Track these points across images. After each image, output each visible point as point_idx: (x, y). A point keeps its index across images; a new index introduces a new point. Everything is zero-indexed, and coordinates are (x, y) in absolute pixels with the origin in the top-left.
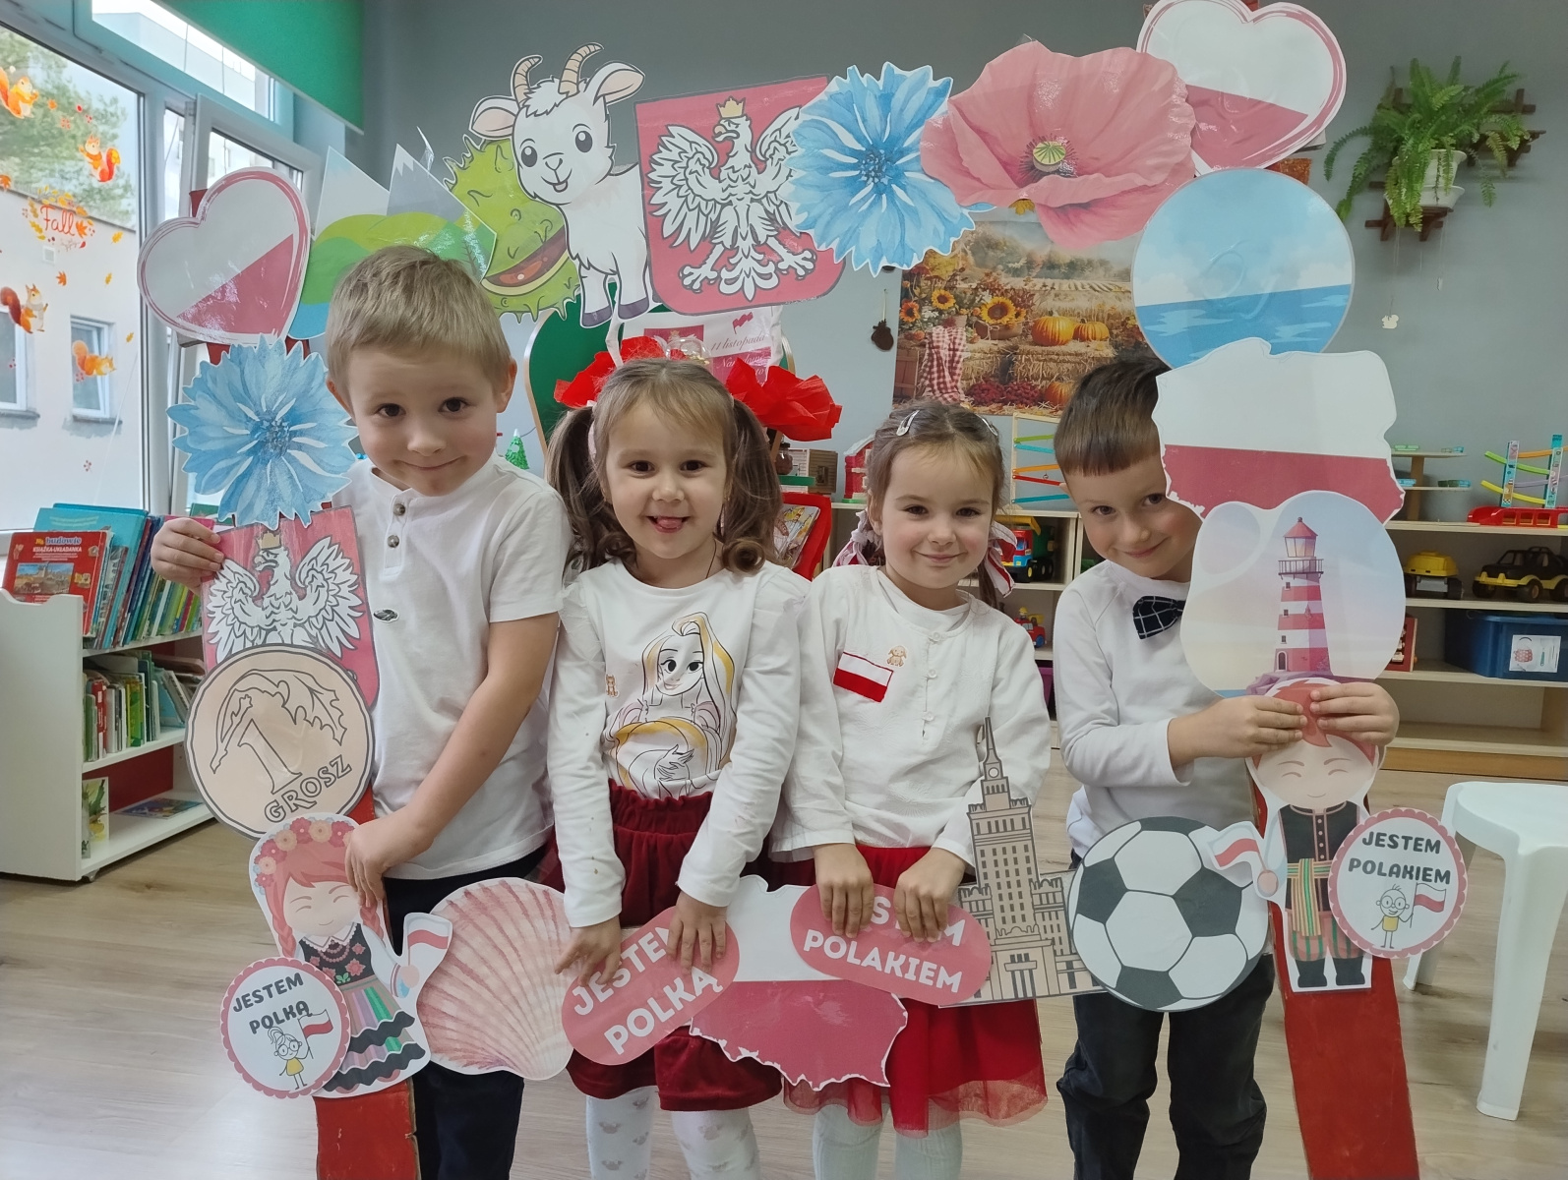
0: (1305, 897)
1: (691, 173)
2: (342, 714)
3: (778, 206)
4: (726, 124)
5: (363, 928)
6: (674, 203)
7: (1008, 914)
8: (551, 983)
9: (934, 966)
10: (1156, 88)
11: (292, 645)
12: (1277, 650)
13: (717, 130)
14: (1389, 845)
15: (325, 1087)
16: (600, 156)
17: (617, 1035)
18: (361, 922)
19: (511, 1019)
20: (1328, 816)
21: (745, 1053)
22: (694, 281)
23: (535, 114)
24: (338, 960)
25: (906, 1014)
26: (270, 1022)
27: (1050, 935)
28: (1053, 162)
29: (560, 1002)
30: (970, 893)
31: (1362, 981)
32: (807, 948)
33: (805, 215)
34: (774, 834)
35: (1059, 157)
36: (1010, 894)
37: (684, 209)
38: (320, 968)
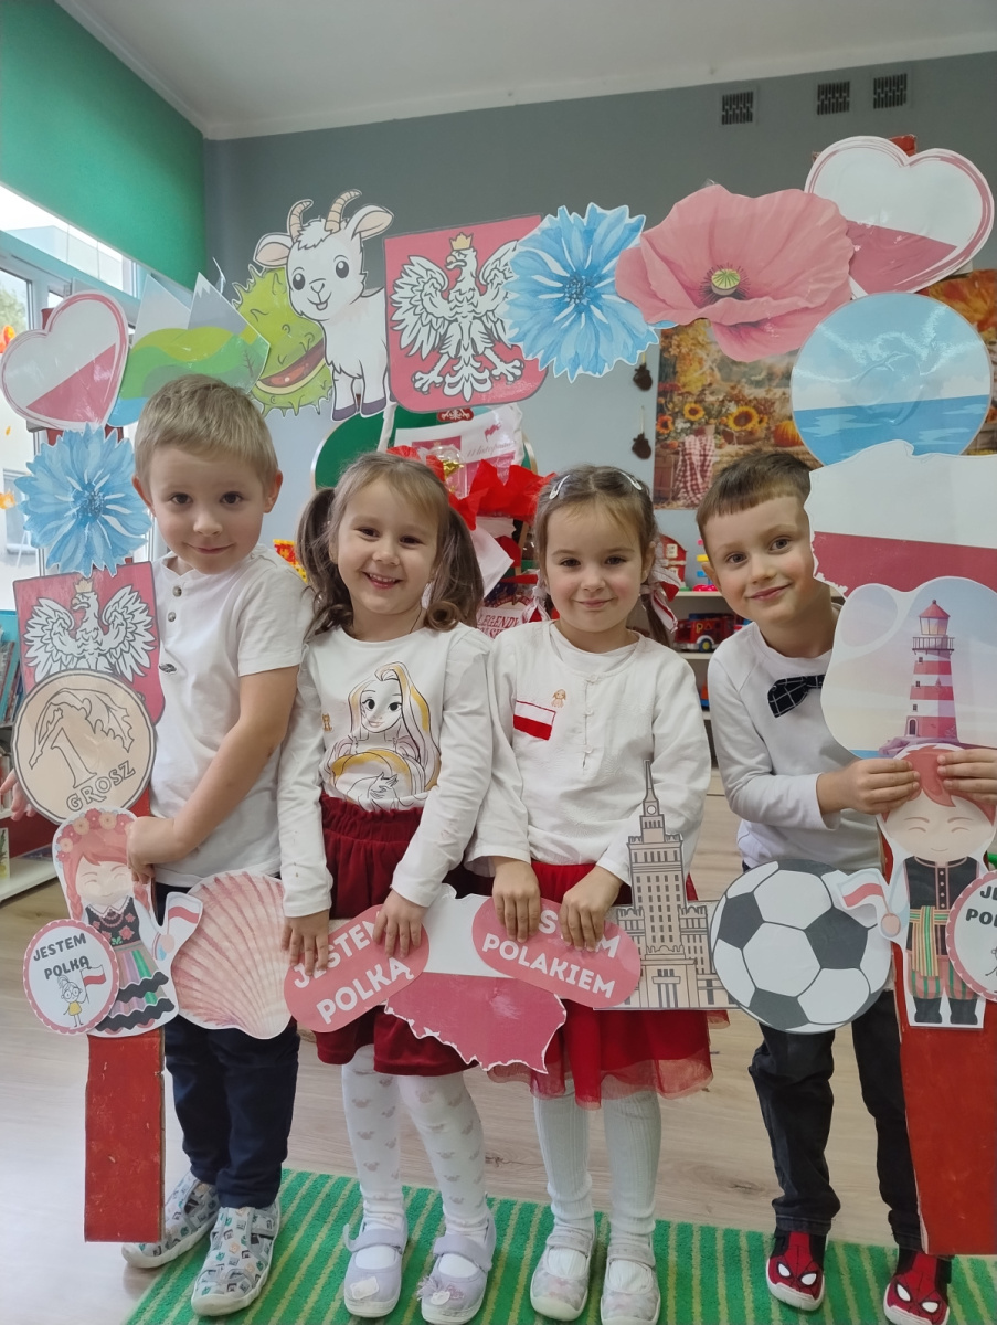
0: (926, 940)
1: (426, 295)
2: (132, 728)
3: (495, 323)
4: (456, 255)
5: (135, 901)
6: (410, 319)
7: (658, 935)
8: (277, 960)
9: (592, 974)
10: (820, 223)
12: (909, 717)
13: (449, 260)
15: (96, 1027)
16: (354, 281)
17: (327, 1007)
18: (133, 896)
19: (244, 987)
20: (950, 868)
21: (429, 1033)
22: (423, 385)
23: (305, 247)
24: (114, 925)
25: (565, 1013)
27: (693, 956)
28: (728, 287)
29: (284, 976)
30: (626, 913)
31: (974, 1021)
32: (485, 949)
33: (516, 330)
35: (734, 283)
36: (661, 917)
37: (419, 324)
38: (100, 931)
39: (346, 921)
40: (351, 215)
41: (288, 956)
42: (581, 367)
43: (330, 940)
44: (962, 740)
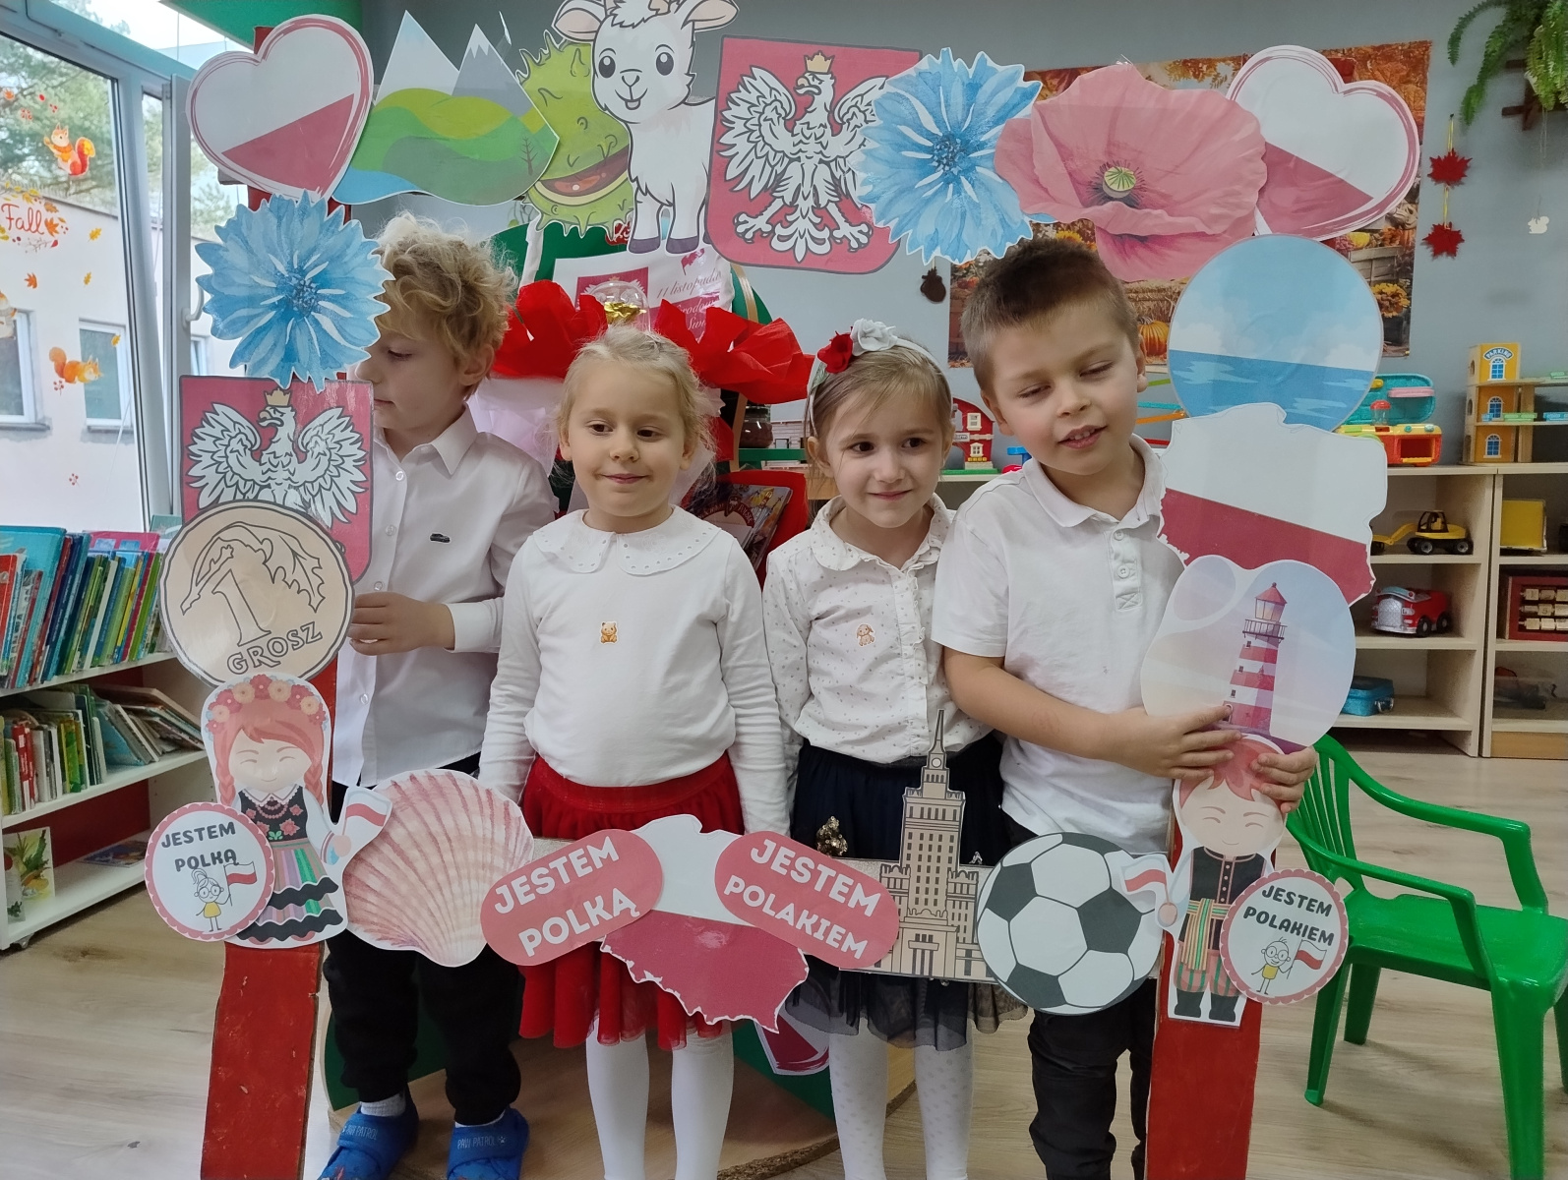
0: (1200, 933)
1: (765, 120)
2: (323, 583)
3: (845, 173)
4: (810, 78)
5: (305, 791)
6: (742, 146)
7: (922, 897)
8: (477, 879)
9: (843, 931)
10: (1237, 137)
11: (283, 506)
14: (1285, 901)
15: (238, 935)
17: (531, 938)
18: (303, 785)
19: (431, 904)
20: (1236, 863)
22: (747, 230)
23: (621, 24)
24: (274, 817)
25: (807, 970)
26: (196, 863)
27: (956, 923)
28: (1121, 189)
29: (482, 898)
30: (891, 870)
31: (1233, 1019)
32: (727, 892)
33: (869, 188)
35: (1127, 186)
36: (928, 878)
37: (752, 155)
38: (255, 821)
42: (938, 249)
44: (1273, 733)
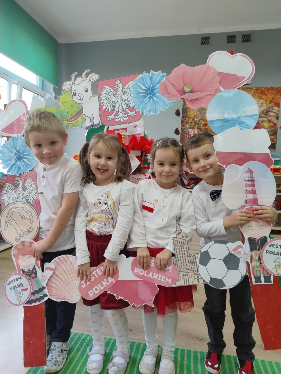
0: (255, 260)
1: (109, 96)
2: (33, 217)
3: (128, 102)
4: (117, 85)
5: (35, 266)
6: (105, 102)
7: (183, 264)
8: (76, 280)
9: (165, 277)
10: (211, 73)
12: (245, 199)
13: (115, 86)
14: (276, 247)
15: (26, 303)
16: (90, 93)
18: (35, 264)
19: (67, 288)
20: (260, 240)
22: (110, 119)
23: (76, 85)
24: (30, 273)
25: (158, 289)
26: (14, 288)
27: (193, 269)
28: (188, 90)
29: (78, 284)
30: (173, 259)
31: (271, 282)
32: (135, 272)
33: (134, 104)
34: (128, 244)
35: (190, 89)
36: (183, 259)
37: (108, 103)
38: (26, 275)
39: (96, 267)
40: (88, 76)
41: (79, 278)
42: (151, 112)
43: (91, 273)
44: (260, 204)
